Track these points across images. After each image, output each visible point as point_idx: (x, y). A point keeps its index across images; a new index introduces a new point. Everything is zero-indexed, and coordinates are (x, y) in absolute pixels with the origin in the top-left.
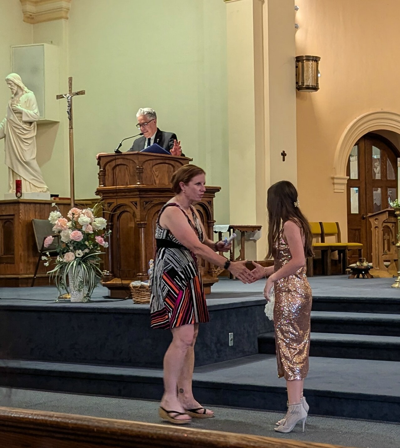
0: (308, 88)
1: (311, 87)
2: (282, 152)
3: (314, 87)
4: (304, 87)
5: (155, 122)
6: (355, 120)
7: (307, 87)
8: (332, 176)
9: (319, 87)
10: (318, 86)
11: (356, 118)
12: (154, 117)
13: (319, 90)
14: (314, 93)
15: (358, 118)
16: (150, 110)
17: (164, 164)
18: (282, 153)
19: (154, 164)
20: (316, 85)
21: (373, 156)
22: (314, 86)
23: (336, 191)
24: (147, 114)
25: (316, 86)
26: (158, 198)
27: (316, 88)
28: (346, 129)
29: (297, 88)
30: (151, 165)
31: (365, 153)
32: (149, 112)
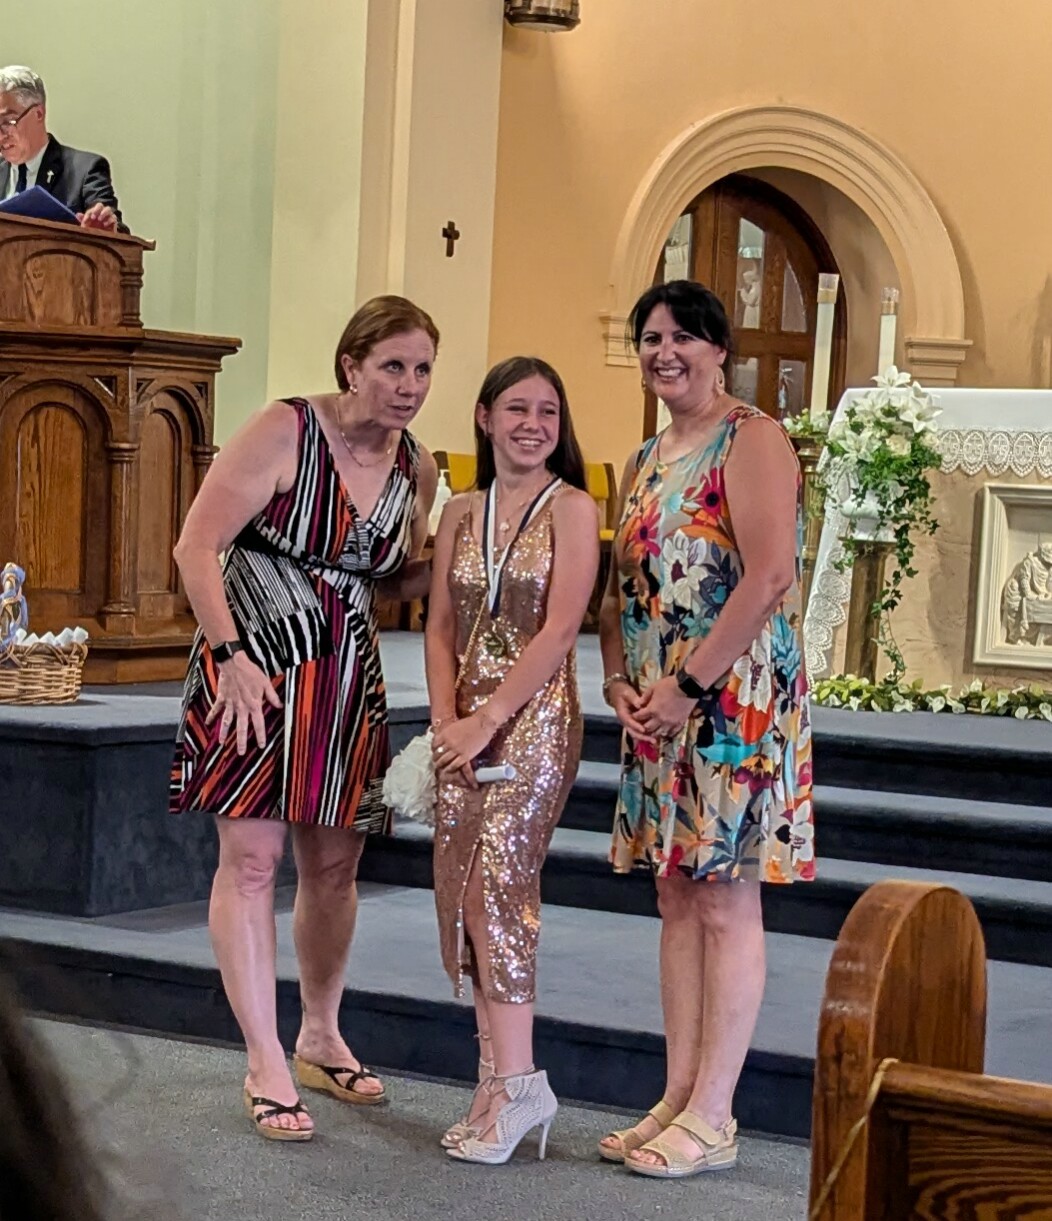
0: (543, 17)
1: (552, 13)
2: (446, 226)
3: (563, 16)
4: (531, 12)
5: (41, 115)
6: (690, 132)
7: (540, 13)
8: (604, 311)
9: (580, 16)
10: (577, 14)
11: (692, 124)
12: (37, 98)
13: (578, 27)
14: (562, 36)
15: (700, 124)
16: (24, 74)
17: (61, 256)
18: (444, 230)
19: (30, 253)
20: (568, 9)
21: (740, 250)
22: (564, 11)
23: (611, 360)
24: (14, 88)
25: (571, 12)
26: (40, 366)
27: (567, 20)
28: (658, 159)
29: (506, 15)
30: (21, 256)
31: (715, 240)
32: (22, 82)
